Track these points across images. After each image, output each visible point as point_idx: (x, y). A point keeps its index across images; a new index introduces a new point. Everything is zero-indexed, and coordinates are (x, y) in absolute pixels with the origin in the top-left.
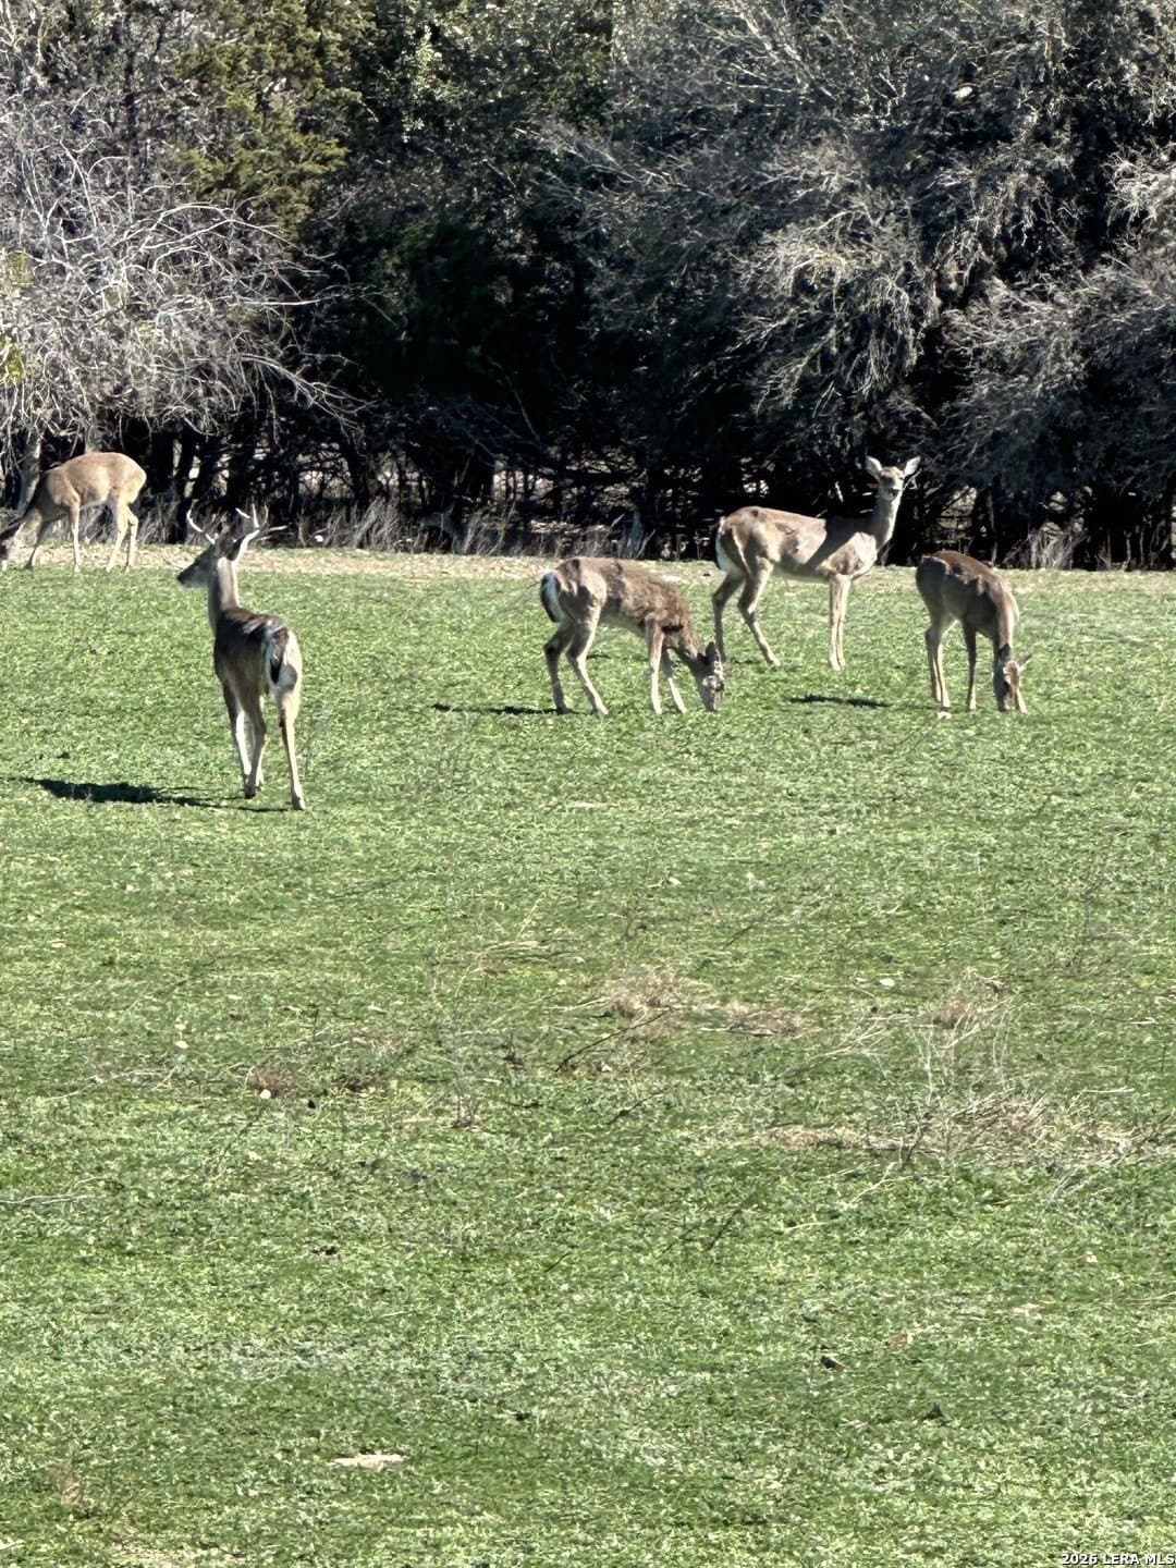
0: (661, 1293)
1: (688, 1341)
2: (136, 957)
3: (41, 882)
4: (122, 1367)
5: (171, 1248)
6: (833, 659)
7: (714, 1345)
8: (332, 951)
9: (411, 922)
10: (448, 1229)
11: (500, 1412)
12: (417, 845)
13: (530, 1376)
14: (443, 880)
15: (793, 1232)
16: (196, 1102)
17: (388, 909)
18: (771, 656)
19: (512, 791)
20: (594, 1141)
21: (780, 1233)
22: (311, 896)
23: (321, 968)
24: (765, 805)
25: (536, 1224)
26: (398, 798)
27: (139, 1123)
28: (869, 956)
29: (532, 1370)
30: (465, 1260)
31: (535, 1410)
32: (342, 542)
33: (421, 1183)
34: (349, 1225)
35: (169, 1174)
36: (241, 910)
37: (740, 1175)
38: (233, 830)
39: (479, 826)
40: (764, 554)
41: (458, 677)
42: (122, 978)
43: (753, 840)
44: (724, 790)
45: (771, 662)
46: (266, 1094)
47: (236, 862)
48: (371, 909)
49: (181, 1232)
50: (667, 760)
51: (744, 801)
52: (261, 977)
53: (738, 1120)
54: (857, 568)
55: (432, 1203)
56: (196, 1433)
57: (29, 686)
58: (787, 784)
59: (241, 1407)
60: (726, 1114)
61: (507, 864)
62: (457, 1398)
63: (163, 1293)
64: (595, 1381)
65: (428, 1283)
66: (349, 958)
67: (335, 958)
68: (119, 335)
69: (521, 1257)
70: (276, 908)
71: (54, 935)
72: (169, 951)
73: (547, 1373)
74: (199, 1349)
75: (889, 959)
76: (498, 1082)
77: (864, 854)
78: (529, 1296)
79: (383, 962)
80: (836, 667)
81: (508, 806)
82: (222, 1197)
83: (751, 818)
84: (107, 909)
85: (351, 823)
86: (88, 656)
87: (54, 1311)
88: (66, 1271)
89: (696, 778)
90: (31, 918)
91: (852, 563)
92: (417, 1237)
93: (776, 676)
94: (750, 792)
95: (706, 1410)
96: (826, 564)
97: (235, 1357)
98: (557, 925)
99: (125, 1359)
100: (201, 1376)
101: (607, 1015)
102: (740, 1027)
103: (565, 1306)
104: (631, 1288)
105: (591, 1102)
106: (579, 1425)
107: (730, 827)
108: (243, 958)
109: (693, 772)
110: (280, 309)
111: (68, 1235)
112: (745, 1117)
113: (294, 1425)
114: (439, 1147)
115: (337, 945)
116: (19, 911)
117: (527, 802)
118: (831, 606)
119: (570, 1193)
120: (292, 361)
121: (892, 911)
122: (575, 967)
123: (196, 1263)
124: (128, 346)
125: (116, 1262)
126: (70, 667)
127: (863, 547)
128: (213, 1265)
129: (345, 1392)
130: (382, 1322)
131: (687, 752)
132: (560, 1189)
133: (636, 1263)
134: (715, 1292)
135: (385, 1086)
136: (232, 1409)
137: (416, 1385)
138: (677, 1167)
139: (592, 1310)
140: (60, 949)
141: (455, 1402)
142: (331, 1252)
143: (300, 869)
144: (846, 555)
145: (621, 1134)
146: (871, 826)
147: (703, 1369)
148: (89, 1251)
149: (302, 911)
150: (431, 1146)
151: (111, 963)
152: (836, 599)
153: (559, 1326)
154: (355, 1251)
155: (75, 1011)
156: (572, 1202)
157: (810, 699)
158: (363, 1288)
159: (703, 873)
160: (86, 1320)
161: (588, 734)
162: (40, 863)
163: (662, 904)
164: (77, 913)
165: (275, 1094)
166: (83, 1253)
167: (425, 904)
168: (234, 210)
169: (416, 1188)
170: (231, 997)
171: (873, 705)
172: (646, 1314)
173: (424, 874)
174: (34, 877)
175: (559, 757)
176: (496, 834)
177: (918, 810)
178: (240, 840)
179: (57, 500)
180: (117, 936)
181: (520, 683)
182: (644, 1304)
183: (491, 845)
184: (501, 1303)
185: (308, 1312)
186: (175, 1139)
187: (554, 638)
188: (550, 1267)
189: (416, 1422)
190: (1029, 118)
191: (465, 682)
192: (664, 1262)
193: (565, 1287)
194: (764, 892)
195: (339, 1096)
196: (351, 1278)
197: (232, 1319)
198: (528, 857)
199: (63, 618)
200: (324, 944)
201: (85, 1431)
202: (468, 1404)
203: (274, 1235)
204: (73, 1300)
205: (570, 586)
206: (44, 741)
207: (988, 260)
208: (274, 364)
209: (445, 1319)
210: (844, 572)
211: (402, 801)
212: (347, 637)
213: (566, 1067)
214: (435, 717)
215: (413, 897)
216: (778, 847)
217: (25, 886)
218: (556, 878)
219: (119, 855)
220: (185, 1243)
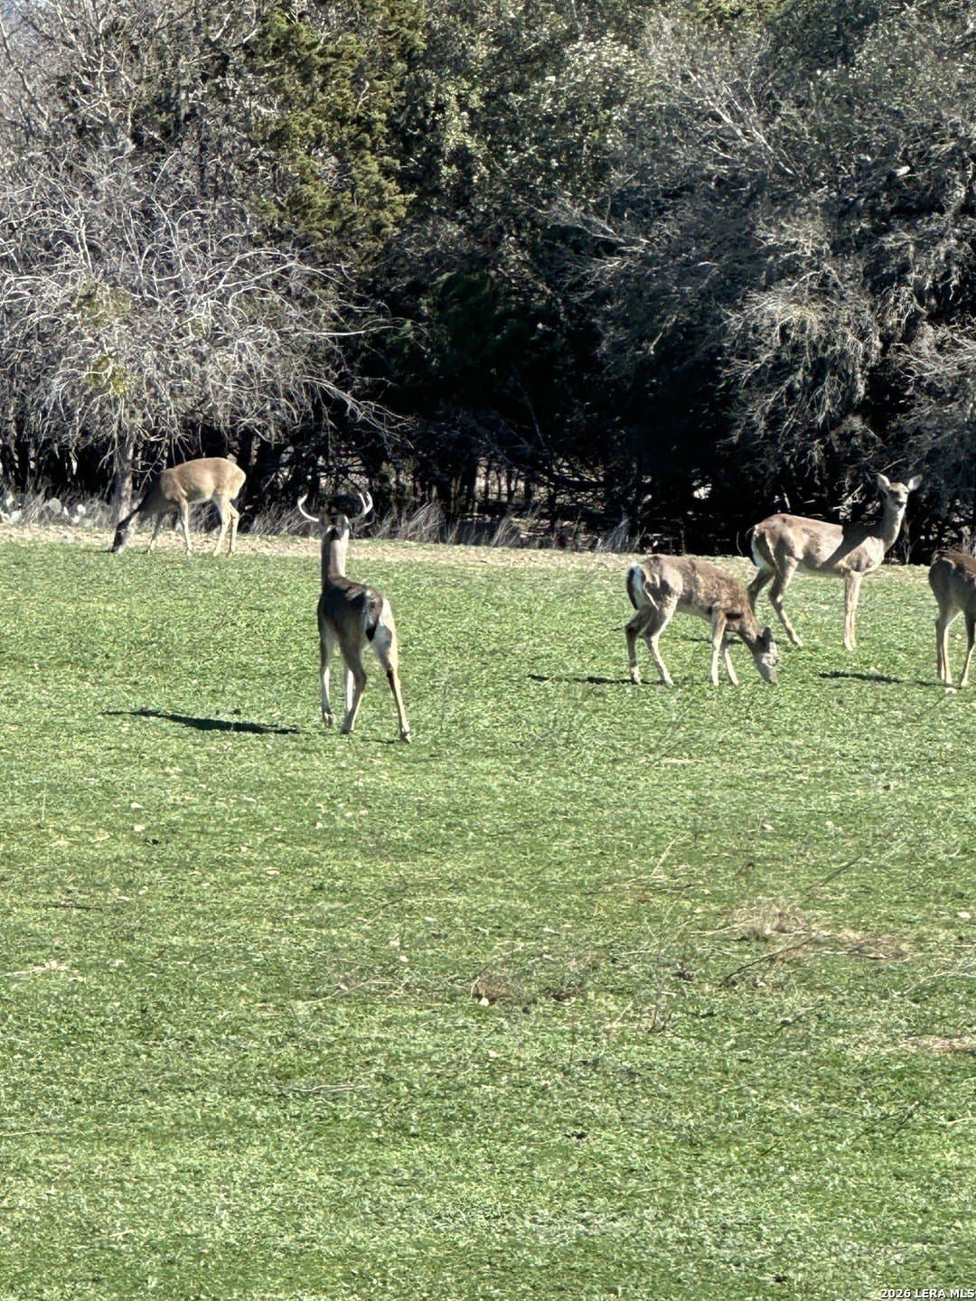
0: (862, 1176)
1: (897, 1217)
2: (339, 883)
3: (244, 819)
4: (438, 1231)
5: (447, 1131)
6: (847, 641)
7: (920, 1221)
8: (500, 881)
9: (559, 858)
10: (669, 1118)
11: (762, 1275)
12: (547, 793)
13: (779, 1244)
14: (577, 823)
15: (954, 1125)
16: (429, 1008)
17: (537, 847)
18: (796, 638)
19: (613, 747)
20: (768, 1046)
21: (943, 1126)
22: (471, 834)
23: (494, 894)
24: (824, 764)
25: (742, 1116)
26: (522, 753)
27: (388, 1024)
28: (944, 893)
29: (779, 1240)
30: (693, 1145)
31: (791, 1274)
32: (392, 535)
33: (637, 1079)
34: (587, 1114)
35: (426, 1068)
36: (416, 845)
37: (899, 1076)
38: (392, 778)
39: (595, 778)
40: (791, 554)
41: (543, 651)
42: (332, 901)
43: (824, 794)
44: (787, 751)
45: (796, 643)
46: (485, 1002)
47: (402, 805)
48: (523, 846)
49: (452, 1118)
50: (734, 724)
51: (807, 760)
52: (447, 903)
53: (880, 1030)
54: (868, 566)
55: (650, 1096)
56: (514, 1288)
57: (189, 652)
58: (838, 747)
59: (547, 1267)
60: (870, 1024)
61: (628, 810)
62: (724, 1262)
63: (450, 1169)
64: (833, 1250)
65: (667, 1165)
66: (516, 887)
67: (504, 887)
68: (202, 359)
69: (739, 1143)
70: (443, 844)
71: (267, 863)
72: (365, 879)
73: (791, 1242)
74: (497, 1217)
75: (962, 896)
76: (674, 995)
77: (918, 807)
78: (753, 1177)
79: (545, 892)
80: (850, 648)
81: (615, 761)
82: (476, 1089)
83: (815, 775)
84: (305, 842)
85: (488, 773)
86: (230, 629)
87: (364, 1183)
88: (364, 1151)
89: (761, 739)
90: (244, 849)
91: (864, 562)
92: (645, 1125)
93: (801, 655)
94: (809, 753)
95: (933, 1276)
96: (843, 563)
97: (528, 1224)
98: (680, 862)
99: (439, 1224)
100: (505, 1239)
101: (744, 939)
102: (858, 951)
103: (786, 1185)
104: (837, 1171)
105: (755, 1013)
106: (830, 1287)
107: (801, 781)
108: (429, 886)
109: (757, 735)
110: (333, 339)
111: (357, 1119)
112: (886, 1029)
113: (594, 1283)
114: (643, 1049)
115: (502, 876)
116: (232, 843)
117: (630, 759)
118: (846, 597)
119: (763, 1090)
120: (343, 383)
121: (954, 855)
122: (704, 898)
123: (470, 1145)
124: (209, 368)
125: (405, 1144)
126: (219, 636)
127: (873, 548)
128: (485, 1146)
129: (629, 1256)
130: (639, 1196)
131: (748, 718)
132: (754, 1086)
133: (832, 1149)
134: (908, 1176)
135: (584, 997)
136: (540, 1268)
137: (686, 1252)
138: (844, 1069)
139: (809, 1189)
140: (275, 876)
141: (722, 1266)
142: (581, 1136)
143: (456, 812)
144: (860, 555)
145: (788, 1041)
146: (919, 783)
147: (917, 1241)
148: (379, 1132)
149: (466, 848)
150: (636, 1047)
151: (321, 888)
152: (851, 591)
153: (787, 1202)
154: (600, 1136)
155: (303, 929)
156: (766, 1097)
157: (836, 675)
158: (614, 1168)
159: (789, 819)
160: (393, 1191)
161: (662, 702)
162: (239, 802)
163: (763, 846)
164: (280, 845)
165: (492, 1001)
166: (375, 1135)
167: (567, 843)
168: (296, 256)
169: (634, 1083)
170: (428, 919)
171: (888, 681)
172: (856, 1193)
173: (560, 818)
174: (239, 815)
175: (643, 720)
176: (609, 784)
177: (952, 770)
178: (400, 786)
179: (168, 496)
180: (321, 866)
181: (594, 658)
182: (851, 1183)
183: (609, 795)
184: (733, 1182)
185: (574, 1187)
186: (423, 1040)
187: (633, 621)
188: (765, 1153)
189: (695, 1283)
190: (958, 193)
191: (549, 656)
192: (856, 1149)
193: (782, 1169)
194: (843, 837)
195: (547, 1004)
196: (604, 1160)
197: (514, 1192)
198: (642, 805)
199: (201, 596)
200: (493, 875)
201: (422, 1285)
202: (734, 1268)
203: (531, 1121)
204: (378, 1173)
205: (654, 578)
206: (215, 700)
207: (923, 310)
208: (329, 385)
209: (691, 1195)
210: (857, 569)
211: (525, 754)
212: (441, 616)
213: (728, 983)
214: (533, 686)
215: (556, 836)
216: (845, 800)
217: (231, 822)
218: (669, 823)
219: (305, 796)
220: (460, 1127)
